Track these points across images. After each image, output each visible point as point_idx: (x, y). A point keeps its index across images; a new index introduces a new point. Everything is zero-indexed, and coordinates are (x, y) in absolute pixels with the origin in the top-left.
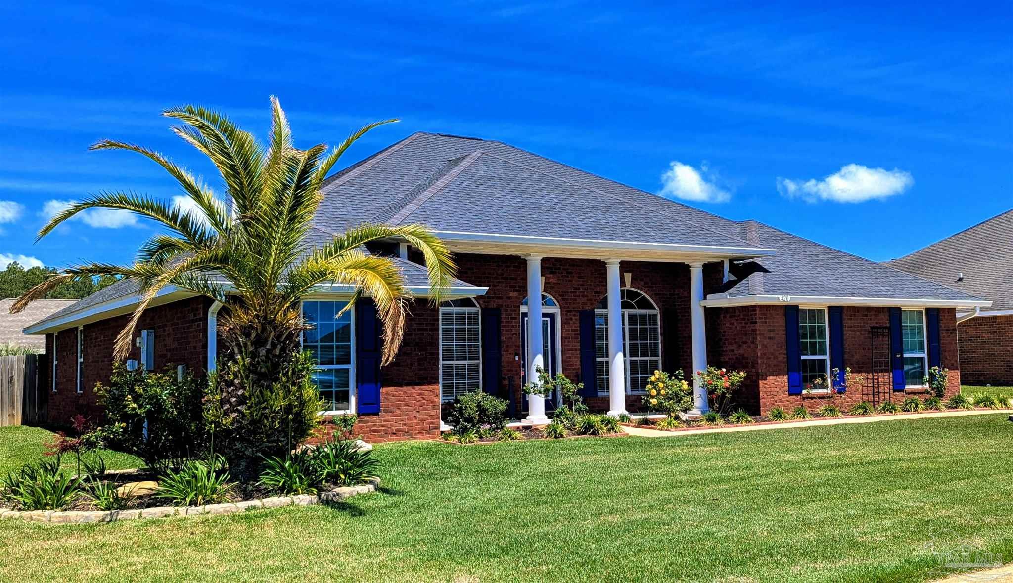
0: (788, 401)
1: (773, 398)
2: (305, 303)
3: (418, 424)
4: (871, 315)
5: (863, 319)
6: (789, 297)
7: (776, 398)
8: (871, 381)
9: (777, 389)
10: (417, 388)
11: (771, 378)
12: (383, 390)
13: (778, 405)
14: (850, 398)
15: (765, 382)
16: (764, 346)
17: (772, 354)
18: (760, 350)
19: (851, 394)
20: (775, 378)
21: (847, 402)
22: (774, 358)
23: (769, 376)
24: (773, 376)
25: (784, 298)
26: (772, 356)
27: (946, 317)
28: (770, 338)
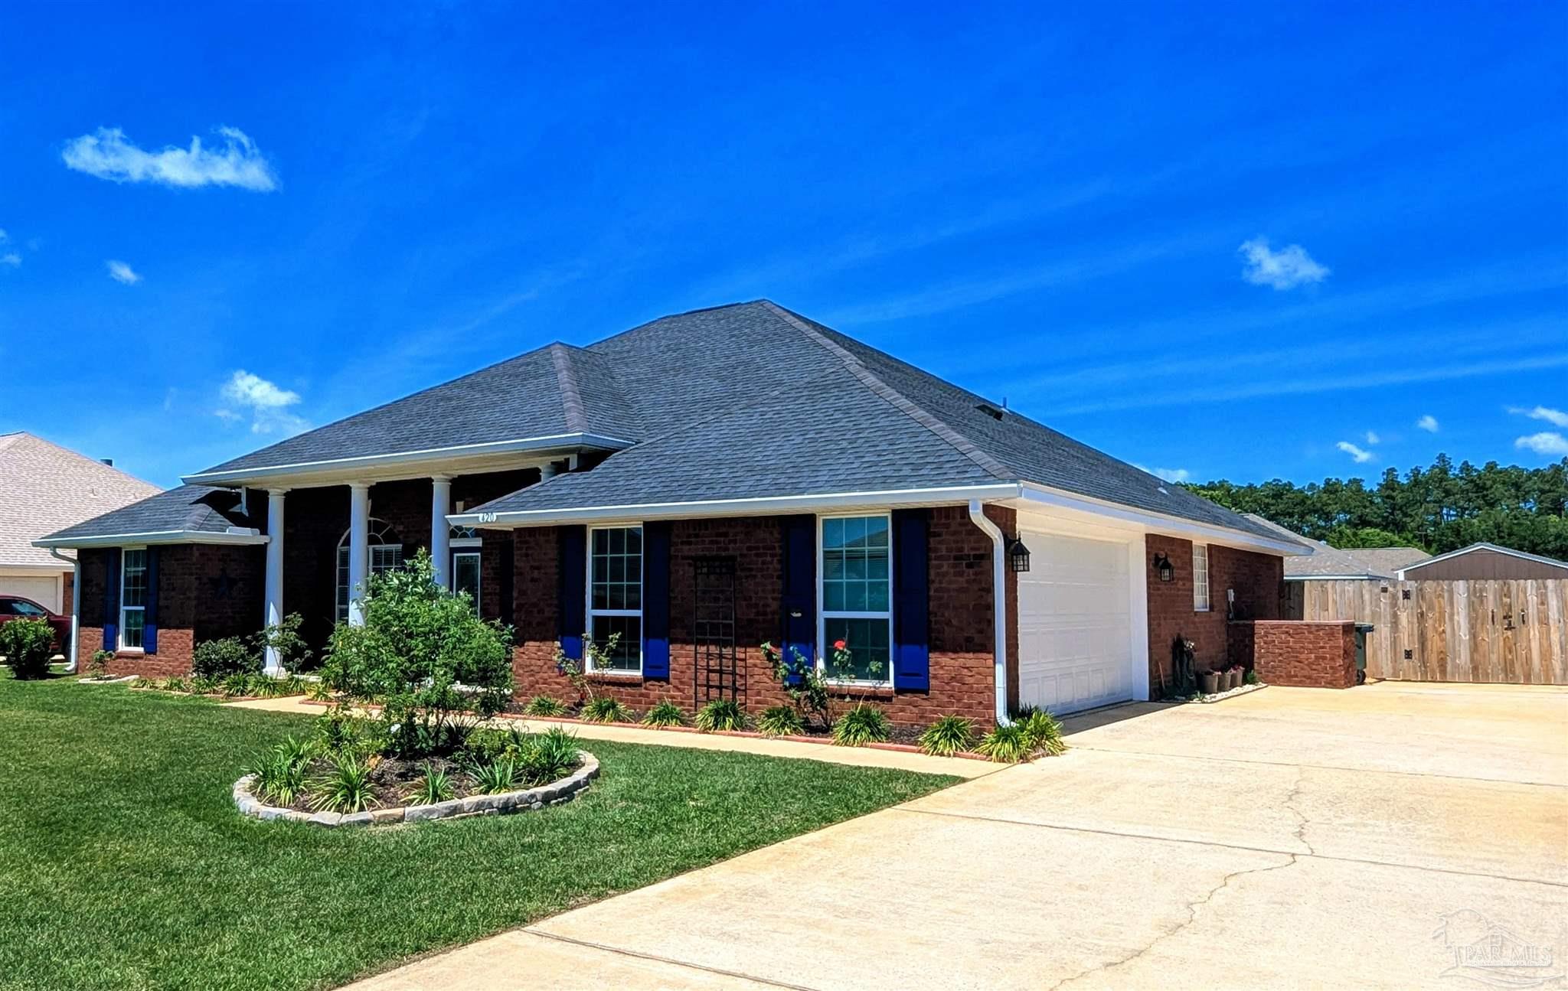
0: (558, 684)
1: (532, 675)
2: (126, 552)
3: (179, 666)
4: (736, 535)
5: (717, 542)
6: (495, 514)
7: (538, 676)
8: (730, 663)
9: (541, 663)
10: (179, 631)
11: (531, 643)
12: (160, 631)
13: (540, 688)
14: (679, 690)
15: (521, 650)
16: (522, 593)
17: (535, 605)
18: (517, 599)
19: (682, 683)
20: (538, 644)
21: (673, 697)
22: (539, 612)
23: (529, 640)
24: (535, 640)
25: (486, 518)
26: (535, 610)
27: (952, 529)
28: (533, 580)
